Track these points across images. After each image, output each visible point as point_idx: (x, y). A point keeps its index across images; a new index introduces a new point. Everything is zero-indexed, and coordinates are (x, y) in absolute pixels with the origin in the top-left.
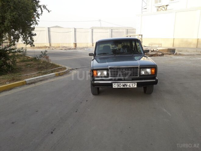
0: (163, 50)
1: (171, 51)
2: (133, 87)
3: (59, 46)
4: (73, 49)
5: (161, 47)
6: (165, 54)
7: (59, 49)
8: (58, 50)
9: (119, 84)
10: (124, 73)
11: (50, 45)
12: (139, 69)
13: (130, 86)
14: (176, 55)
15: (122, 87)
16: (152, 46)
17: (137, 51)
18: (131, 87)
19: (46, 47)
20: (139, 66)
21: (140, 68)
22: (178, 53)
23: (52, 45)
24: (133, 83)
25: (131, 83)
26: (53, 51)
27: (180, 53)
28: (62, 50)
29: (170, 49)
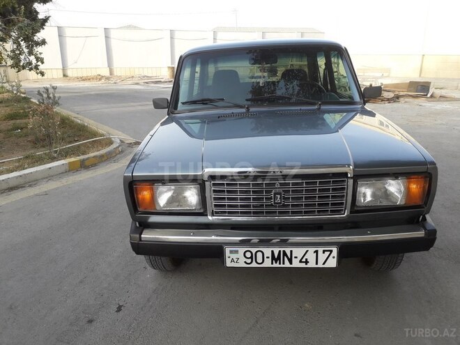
0: (396, 86)
1: (419, 87)
2: (320, 265)
3: (132, 74)
4: (166, 82)
5: (388, 76)
6: (403, 96)
7: (130, 82)
8: (128, 86)
9: (254, 250)
10: (278, 200)
11: (111, 73)
12: (351, 182)
13: (307, 262)
14: (432, 99)
15: (268, 263)
16: (366, 74)
17: (334, 89)
18: (312, 264)
19: (100, 78)
20: (350, 171)
21: (357, 177)
22: (438, 92)
23: (117, 72)
24: (320, 250)
25: (311, 250)
26: (114, 87)
27: (443, 92)
28: (137, 84)
29: (416, 82)
